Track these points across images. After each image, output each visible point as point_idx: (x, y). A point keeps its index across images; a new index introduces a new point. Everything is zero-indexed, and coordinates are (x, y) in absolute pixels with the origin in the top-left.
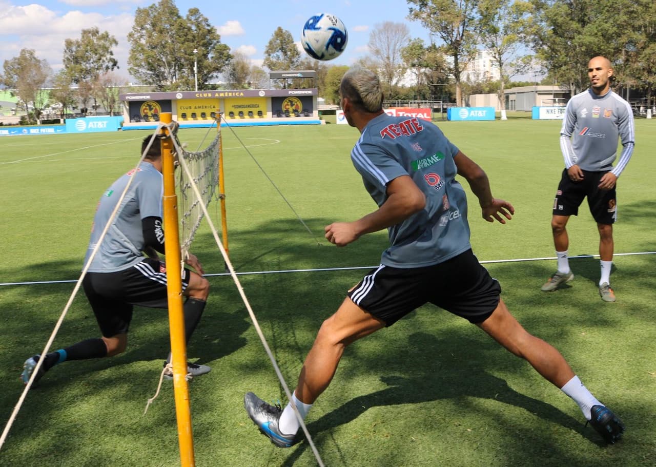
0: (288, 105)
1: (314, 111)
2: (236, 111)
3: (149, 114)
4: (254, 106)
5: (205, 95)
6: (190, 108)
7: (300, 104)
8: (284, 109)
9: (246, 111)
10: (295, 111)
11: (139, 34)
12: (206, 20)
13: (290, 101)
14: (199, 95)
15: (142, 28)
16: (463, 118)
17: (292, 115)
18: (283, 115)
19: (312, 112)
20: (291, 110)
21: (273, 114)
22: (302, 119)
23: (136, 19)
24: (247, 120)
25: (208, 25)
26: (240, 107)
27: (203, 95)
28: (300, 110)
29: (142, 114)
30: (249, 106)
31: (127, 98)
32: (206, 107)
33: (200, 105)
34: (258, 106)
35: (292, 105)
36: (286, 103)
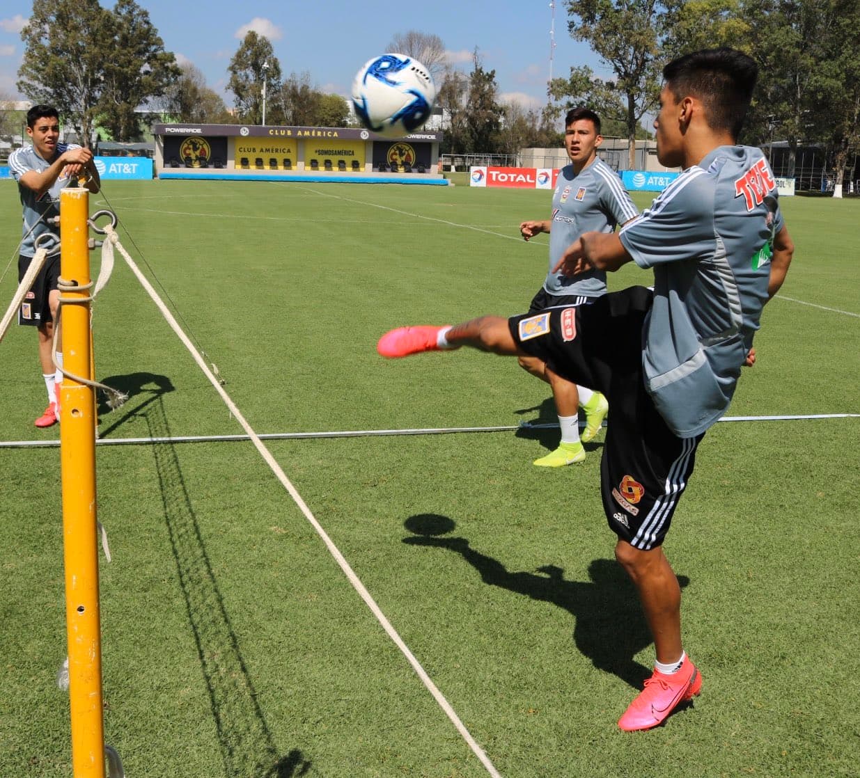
0: (396, 154)
1: (433, 167)
2: (321, 159)
3: (193, 157)
4: (347, 153)
5: (283, 133)
6: (254, 150)
7: (412, 154)
8: (389, 161)
9: (335, 159)
10: (405, 164)
11: (38, 30)
12: (145, 14)
13: (398, 148)
14: (274, 132)
15: (44, 21)
16: (639, 186)
17: (401, 169)
18: (389, 169)
19: (429, 167)
20: (399, 162)
21: (374, 167)
22: (415, 176)
23: (35, 7)
24: (336, 172)
25: (147, 23)
26: (326, 153)
27: (279, 132)
28: (412, 162)
29: (183, 156)
30: (340, 153)
31: (167, 130)
32: (277, 151)
33: (270, 147)
34: (353, 154)
35: (401, 154)
36: (393, 151)
